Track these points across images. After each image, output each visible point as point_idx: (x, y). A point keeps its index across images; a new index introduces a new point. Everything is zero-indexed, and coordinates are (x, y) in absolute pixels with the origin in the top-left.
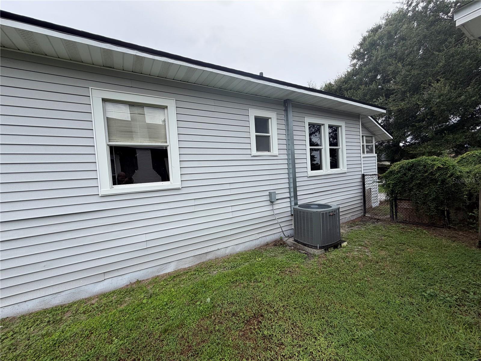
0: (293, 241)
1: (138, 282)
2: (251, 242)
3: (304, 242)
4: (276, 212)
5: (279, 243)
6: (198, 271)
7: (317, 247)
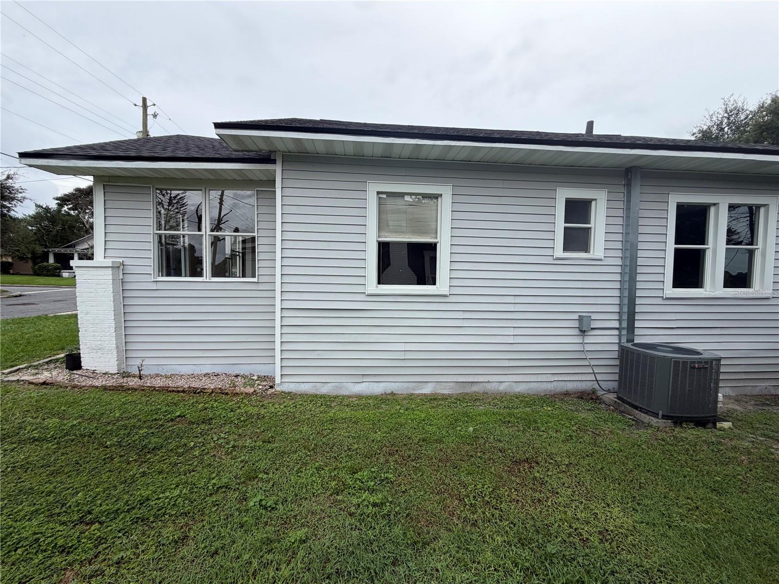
0: (615, 398)
1: (392, 394)
2: (538, 385)
3: (634, 403)
4: (588, 348)
5: (589, 397)
6: (459, 400)
7: (658, 414)
